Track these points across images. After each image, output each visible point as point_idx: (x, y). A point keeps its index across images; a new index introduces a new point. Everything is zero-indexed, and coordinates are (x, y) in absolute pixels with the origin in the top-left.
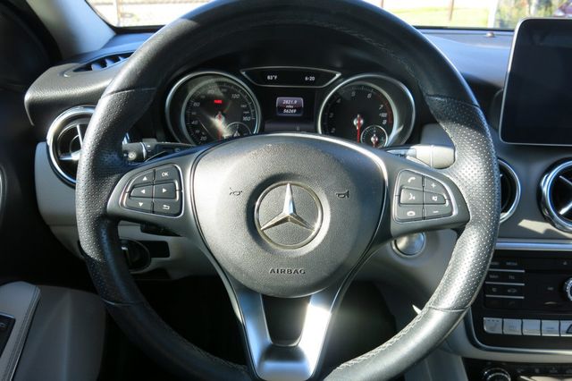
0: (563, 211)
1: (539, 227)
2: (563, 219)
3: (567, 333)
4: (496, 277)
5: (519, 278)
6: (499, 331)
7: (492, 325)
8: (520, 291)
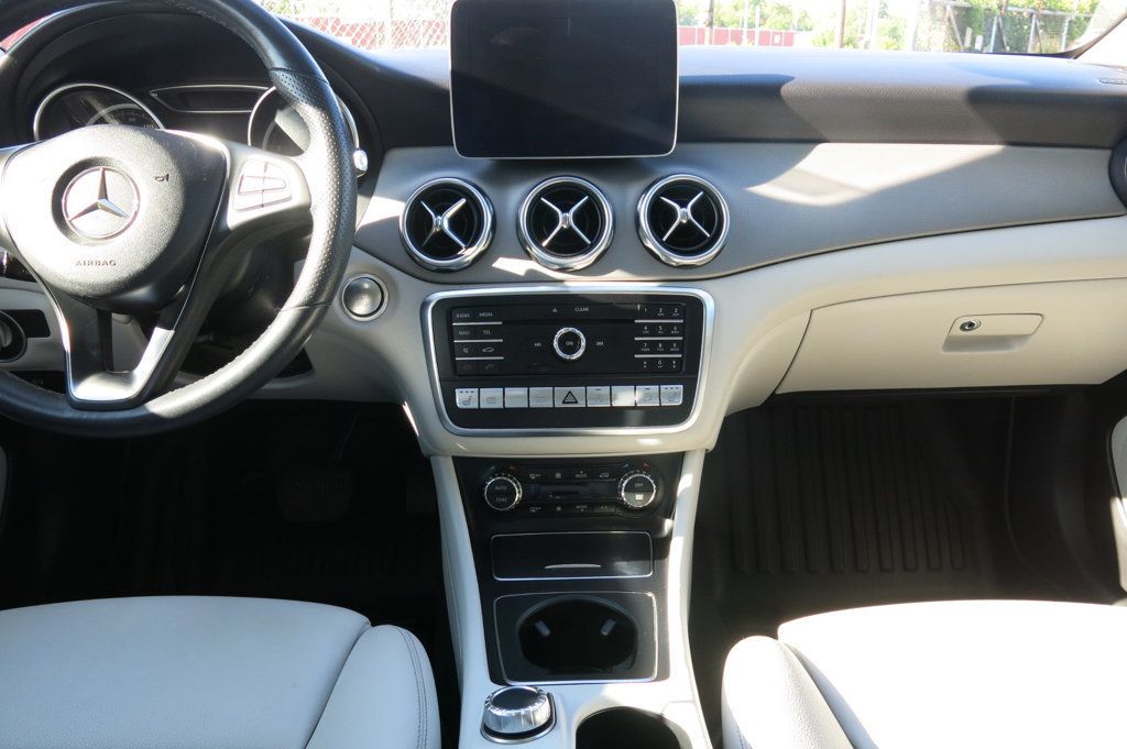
0: (545, 243)
1: (517, 266)
2: (547, 253)
3: (564, 402)
4: (468, 333)
5: (495, 332)
6: (474, 405)
7: (465, 397)
8: (498, 349)
